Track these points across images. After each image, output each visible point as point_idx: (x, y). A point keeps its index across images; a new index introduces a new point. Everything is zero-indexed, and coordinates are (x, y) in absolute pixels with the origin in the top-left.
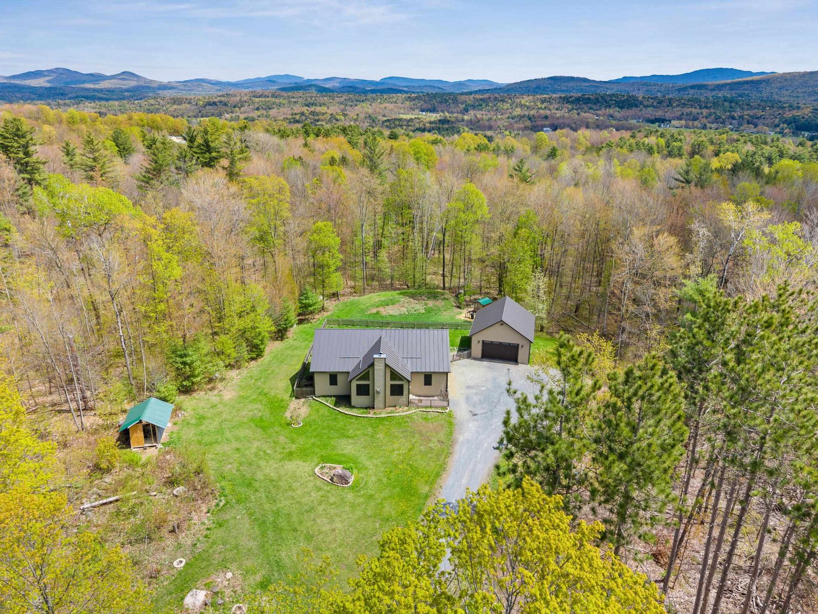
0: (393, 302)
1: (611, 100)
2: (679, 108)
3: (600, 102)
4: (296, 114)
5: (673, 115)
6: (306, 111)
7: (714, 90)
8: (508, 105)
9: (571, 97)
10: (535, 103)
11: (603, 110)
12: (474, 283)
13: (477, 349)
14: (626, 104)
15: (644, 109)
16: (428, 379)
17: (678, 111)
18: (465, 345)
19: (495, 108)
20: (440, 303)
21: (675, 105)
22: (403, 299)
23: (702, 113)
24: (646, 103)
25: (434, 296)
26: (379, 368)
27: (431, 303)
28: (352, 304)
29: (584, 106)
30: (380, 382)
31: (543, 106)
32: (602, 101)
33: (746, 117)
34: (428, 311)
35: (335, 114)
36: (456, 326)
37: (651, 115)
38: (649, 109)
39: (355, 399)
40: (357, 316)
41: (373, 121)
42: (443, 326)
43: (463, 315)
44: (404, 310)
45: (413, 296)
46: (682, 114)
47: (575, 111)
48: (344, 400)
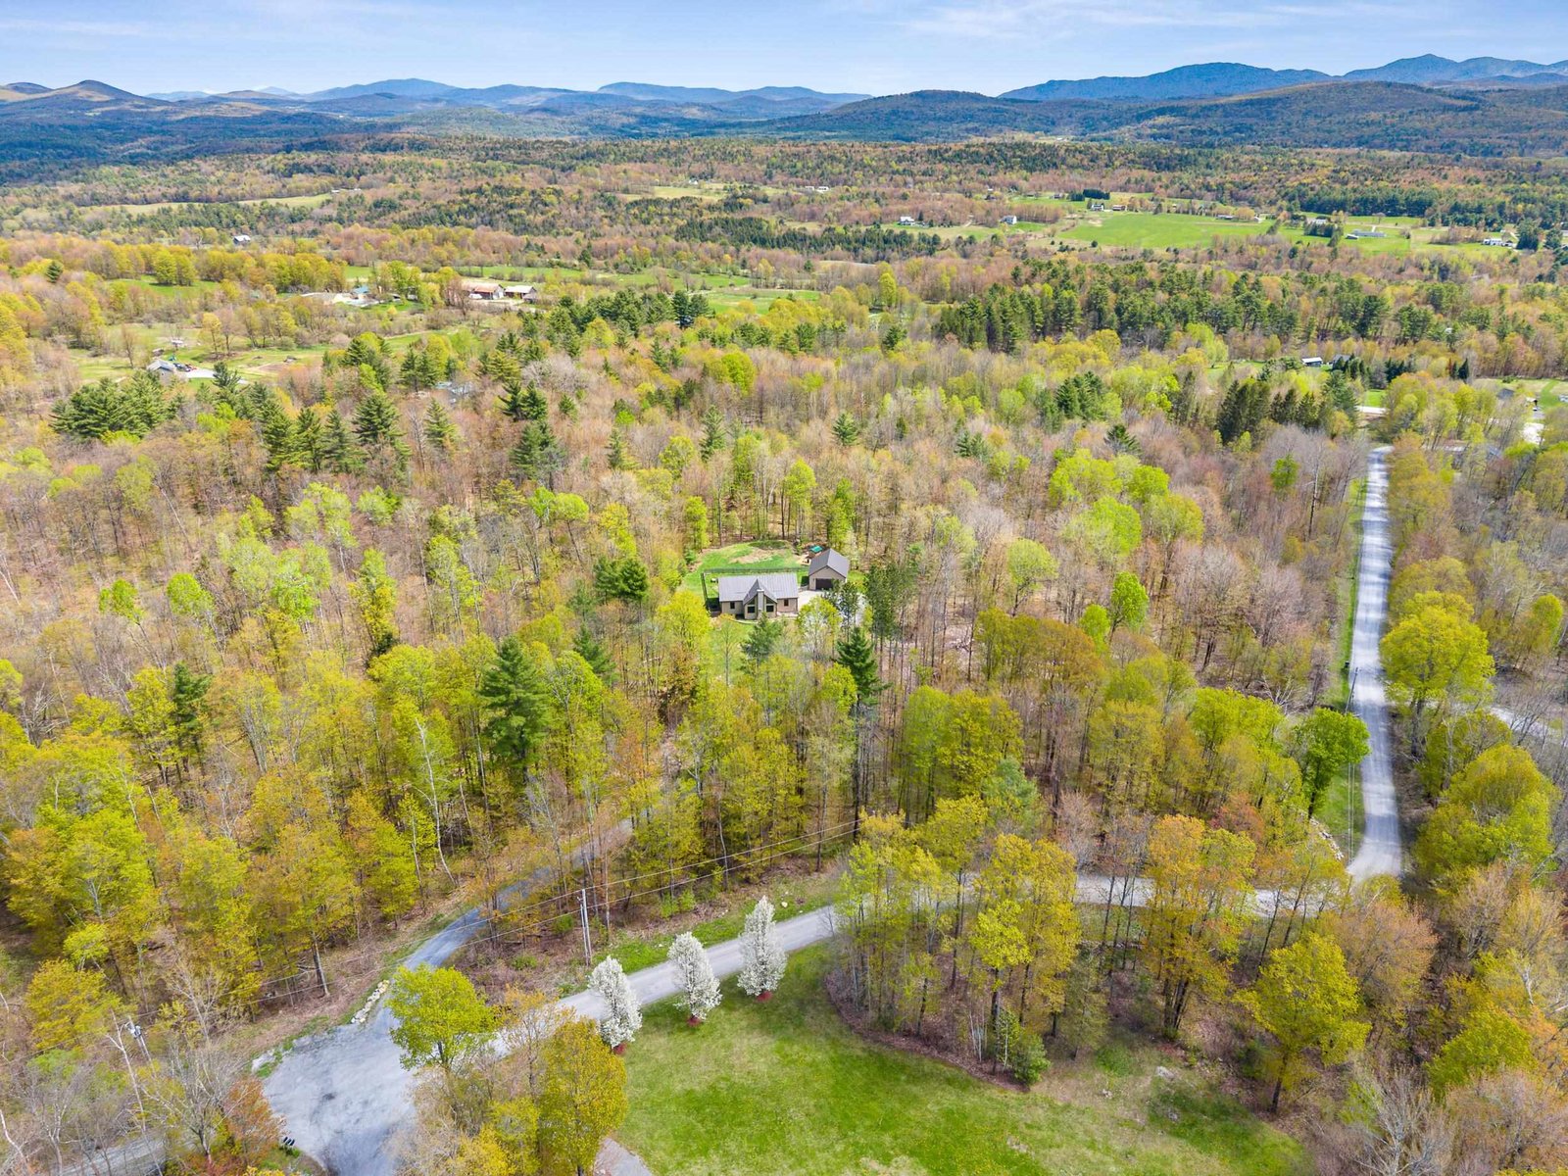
0: (747, 553)
1: (1014, 156)
2: (1123, 170)
3: (995, 160)
4: (468, 192)
5: (1114, 183)
6: (485, 186)
7: (1196, 116)
8: (842, 166)
9: (946, 151)
10: (887, 162)
11: (1001, 174)
12: (808, 530)
13: (813, 584)
14: (1038, 162)
15: (1067, 172)
16: (786, 602)
17: (1121, 175)
18: (805, 581)
19: (819, 171)
20: (783, 551)
21: (1117, 163)
22: (754, 550)
23: (1160, 179)
24: (1070, 161)
25: (777, 546)
26: (760, 596)
27: (776, 552)
28: (714, 555)
29: (969, 167)
30: (761, 605)
31: (901, 169)
32: (999, 158)
33: (1228, 185)
34: (775, 558)
35: (539, 191)
36: (797, 570)
37: (1080, 184)
38: (1076, 172)
39: (747, 615)
40: (722, 566)
41: (610, 204)
42: (788, 570)
43: (802, 559)
44: (757, 559)
45: (761, 546)
46: (1129, 181)
47: (955, 178)
48: (740, 616)
